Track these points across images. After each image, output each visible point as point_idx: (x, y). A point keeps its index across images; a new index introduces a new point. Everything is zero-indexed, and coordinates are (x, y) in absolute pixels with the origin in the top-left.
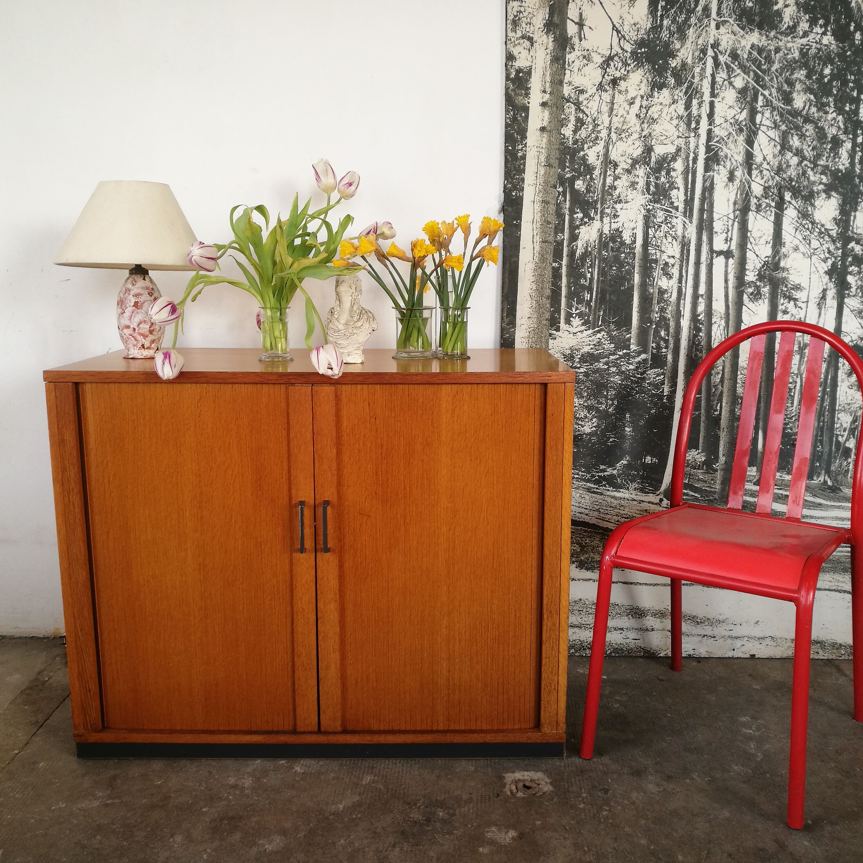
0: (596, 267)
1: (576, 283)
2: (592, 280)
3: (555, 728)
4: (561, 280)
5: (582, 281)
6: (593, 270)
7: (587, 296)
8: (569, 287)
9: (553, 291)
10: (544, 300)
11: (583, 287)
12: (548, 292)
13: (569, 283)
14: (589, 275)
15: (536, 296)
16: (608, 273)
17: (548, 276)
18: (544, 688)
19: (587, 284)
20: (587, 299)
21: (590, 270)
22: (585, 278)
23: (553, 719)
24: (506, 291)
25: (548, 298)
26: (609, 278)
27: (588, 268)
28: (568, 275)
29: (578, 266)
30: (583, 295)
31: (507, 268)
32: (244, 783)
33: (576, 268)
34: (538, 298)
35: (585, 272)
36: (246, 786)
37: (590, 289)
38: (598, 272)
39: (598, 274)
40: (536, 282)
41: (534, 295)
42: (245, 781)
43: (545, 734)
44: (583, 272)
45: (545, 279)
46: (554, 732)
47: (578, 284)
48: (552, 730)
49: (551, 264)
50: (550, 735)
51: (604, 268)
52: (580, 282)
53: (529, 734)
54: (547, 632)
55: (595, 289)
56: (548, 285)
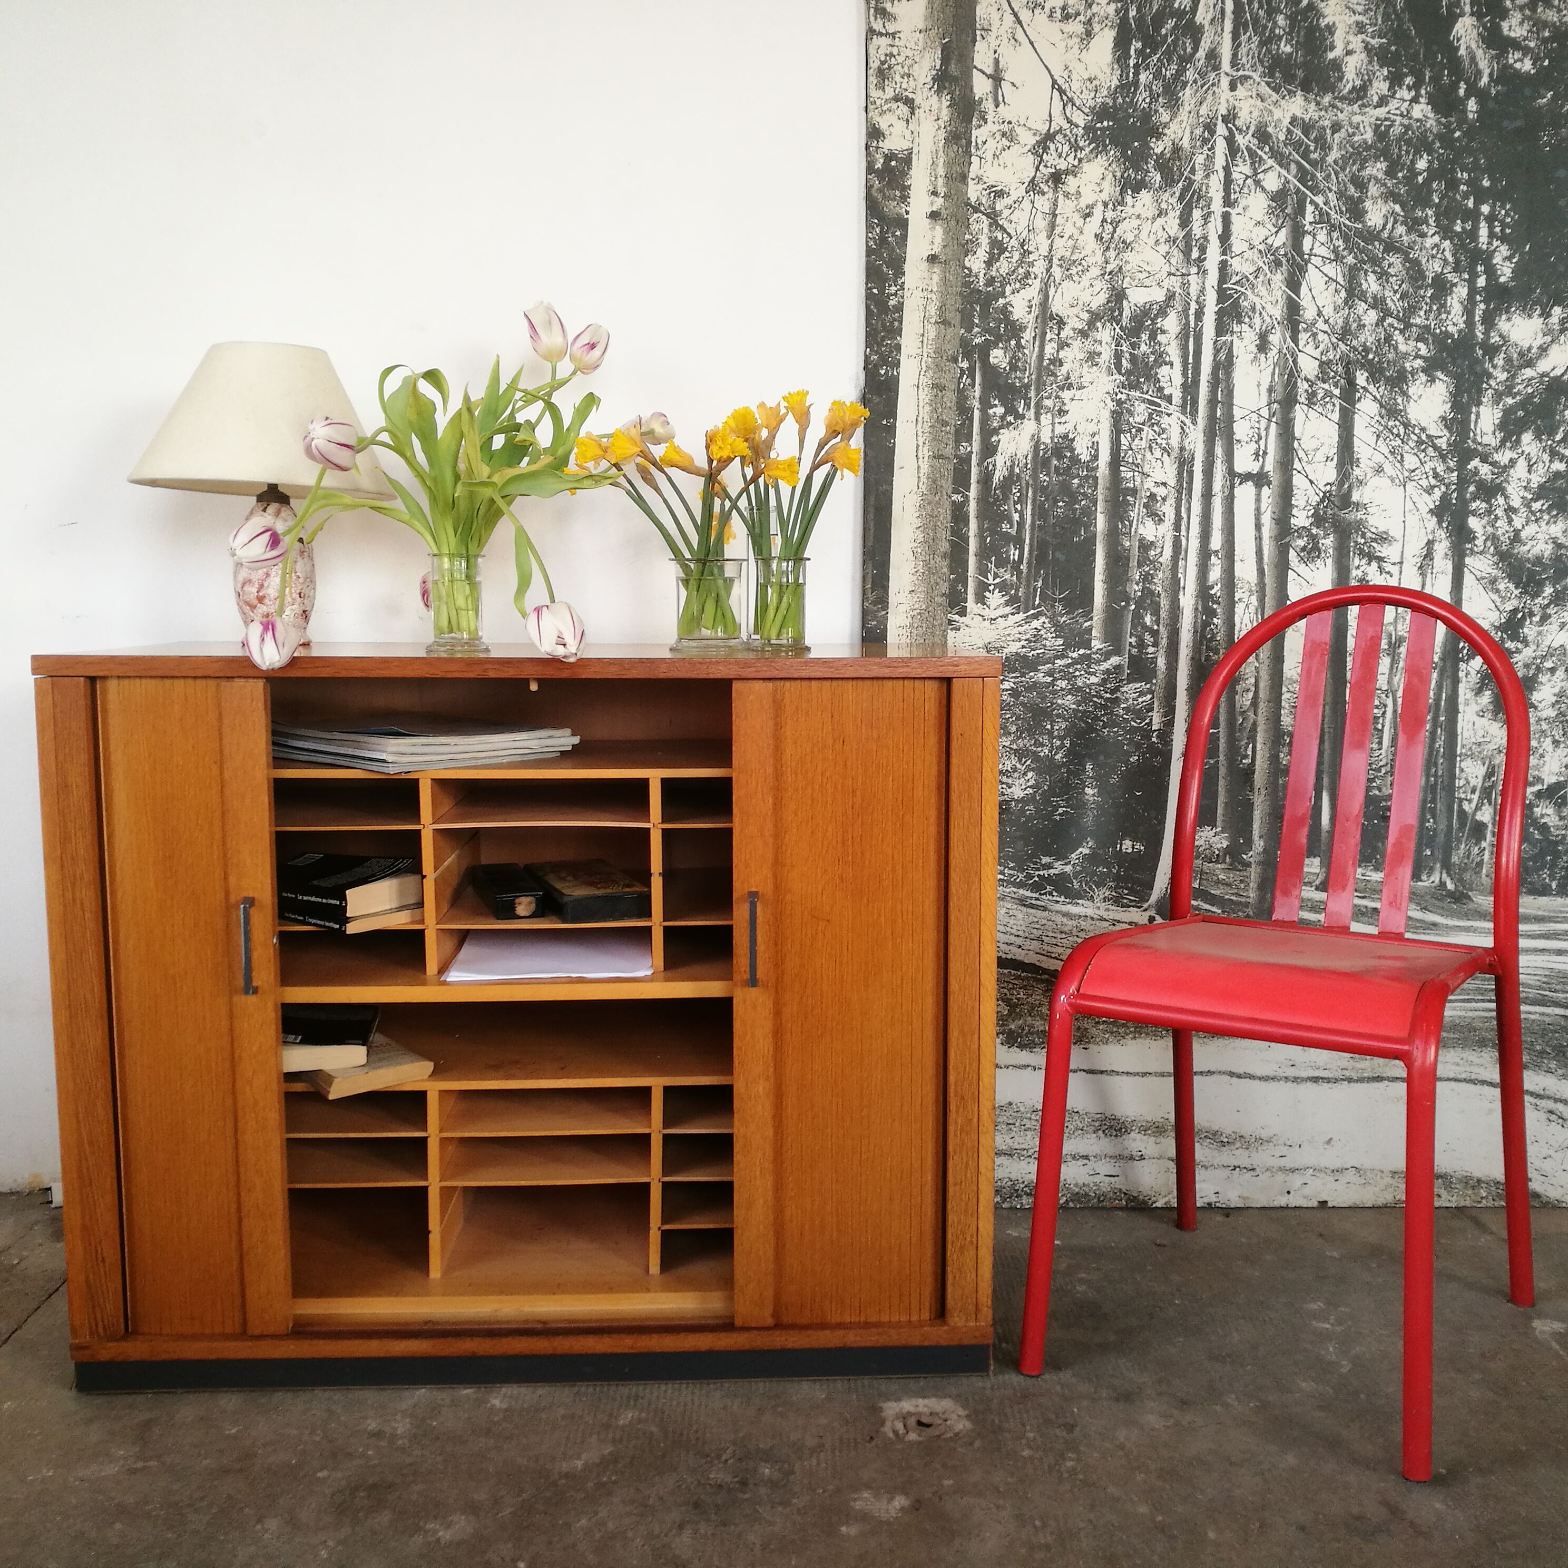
0: (1029, 501)
1: (994, 531)
2: (1021, 524)
3: (973, 1316)
4: (967, 524)
5: (1005, 527)
6: (1024, 506)
7: (1014, 554)
8: (981, 537)
9: (953, 544)
10: (938, 559)
11: (1007, 538)
12: (944, 546)
13: (981, 530)
14: (1016, 517)
15: (923, 553)
16: (1051, 513)
17: (945, 518)
18: (953, 1242)
19: (1013, 532)
20: (1014, 559)
21: (1018, 507)
22: (1010, 522)
23: (970, 1300)
24: (870, 544)
25: (944, 556)
26: (1053, 521)
27: (1015, 503)
28: (980, 517)
29: (998, 500)
30: (1007, 552)
31: (872, 503)
32: (395, 1429)
33: (994, 503)
34: (927, 557)
35: (1009, 510)
36: (399, 1433)
37: (1018, 541)
38: (1033, 510)
39: (1033, 515)
40: (923, 528)
41: (919, 551)
42: (397, 1425)
43: (955, 1328)
44: (1005, 510)
45: (939, 523)
46: (972, 1324)
47: (997, 533)
48: (967, 1320)
49: (950, 497)
50: (964, 1329)
51: (1043, 503)
52: (1001, 528)
53: (925, 1329)
54: (956, 1135)
55: (1027, 541)
56: (944, 534)
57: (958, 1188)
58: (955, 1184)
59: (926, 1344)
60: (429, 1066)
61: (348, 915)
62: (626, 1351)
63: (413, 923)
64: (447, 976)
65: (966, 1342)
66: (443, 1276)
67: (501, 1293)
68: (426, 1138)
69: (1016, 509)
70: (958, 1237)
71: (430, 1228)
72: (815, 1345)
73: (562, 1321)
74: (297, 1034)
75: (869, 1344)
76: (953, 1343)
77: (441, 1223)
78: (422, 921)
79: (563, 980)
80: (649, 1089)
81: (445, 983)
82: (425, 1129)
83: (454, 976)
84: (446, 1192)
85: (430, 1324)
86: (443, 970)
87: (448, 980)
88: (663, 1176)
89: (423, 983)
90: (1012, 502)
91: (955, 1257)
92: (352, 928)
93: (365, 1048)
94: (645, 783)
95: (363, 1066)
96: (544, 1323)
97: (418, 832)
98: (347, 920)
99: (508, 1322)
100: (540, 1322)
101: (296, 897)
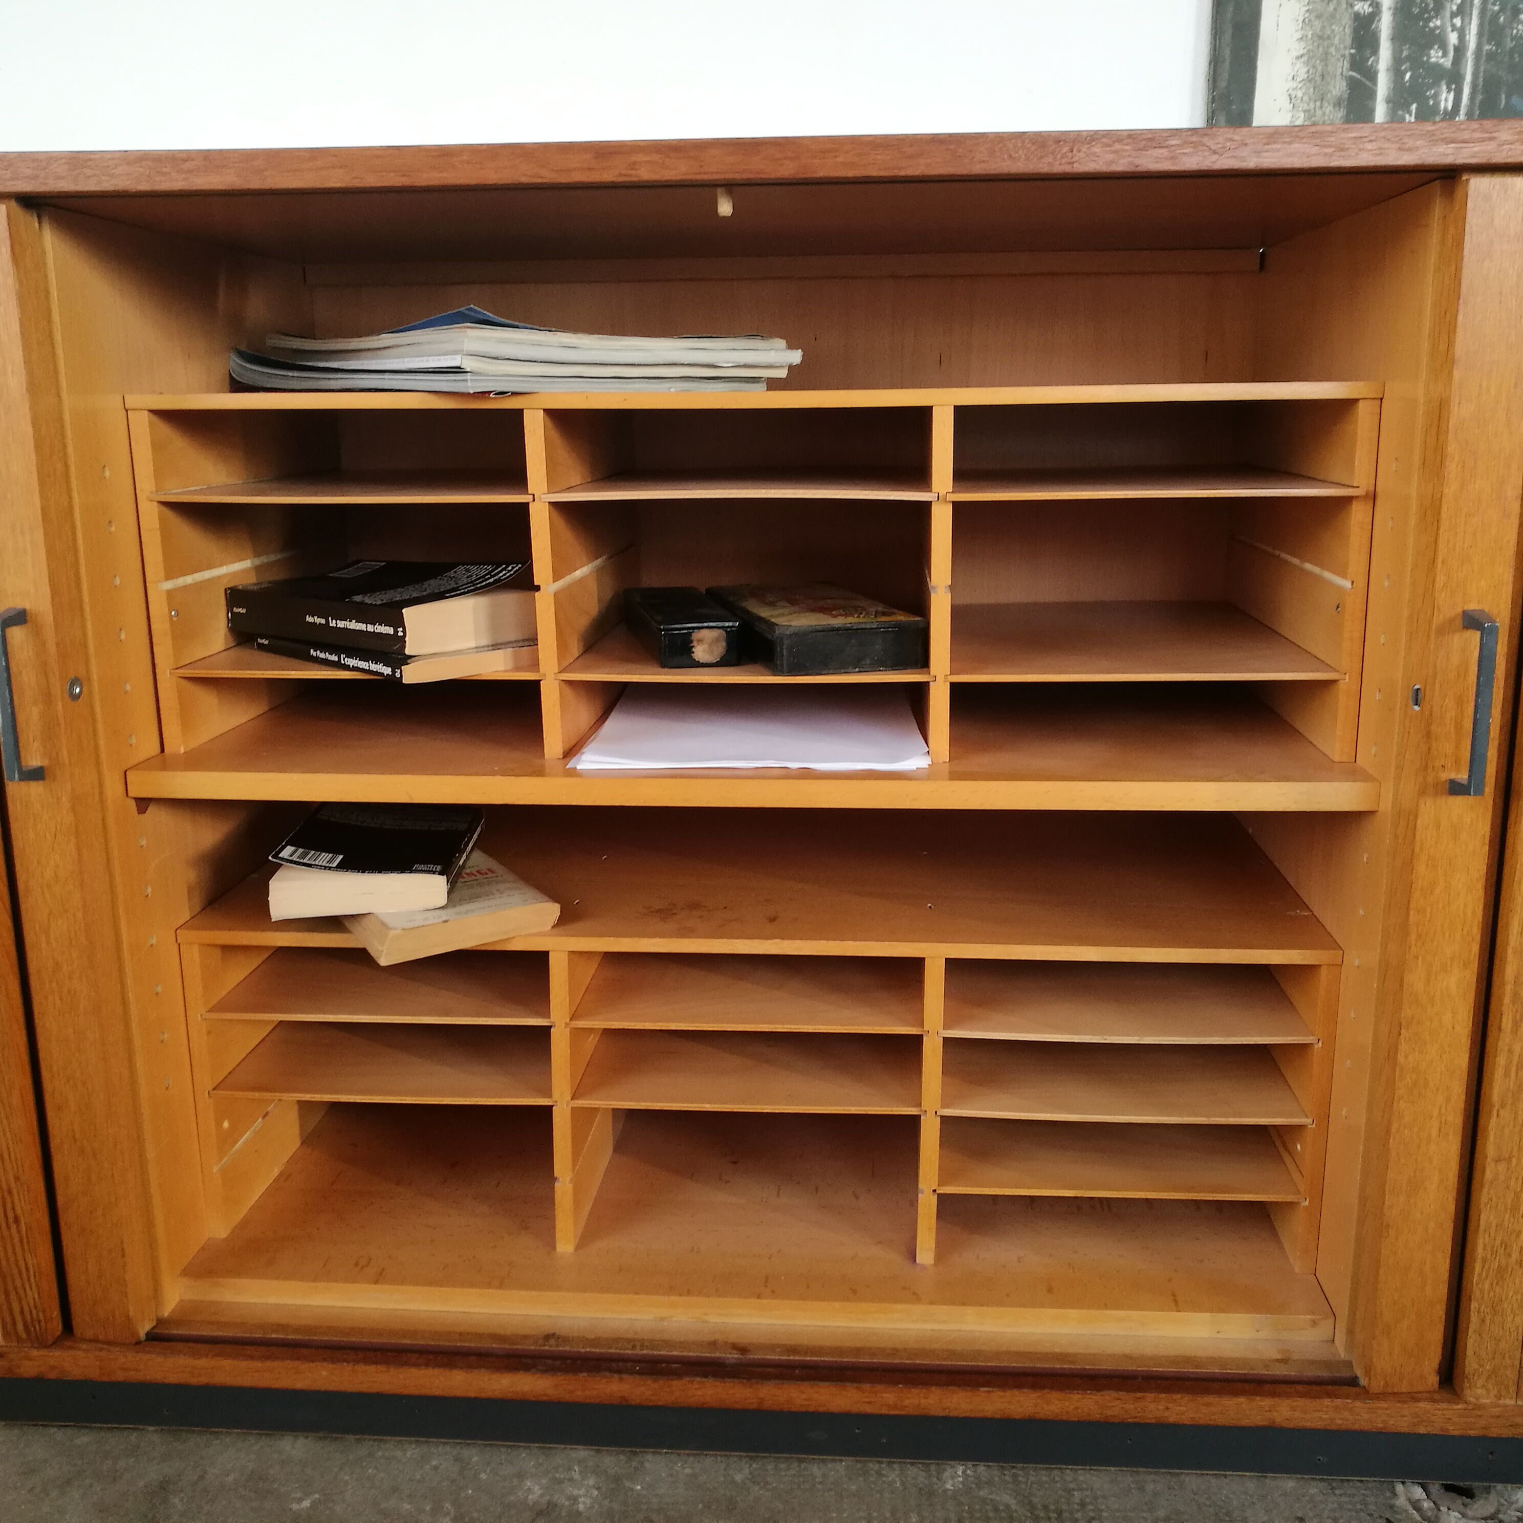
0: (1475, 13)
1: (1417, 62)
2: (1460, 50)
3: (1513, 1389)
4: (1375, 50)
5: (1435, 55)
6: (1467, 20)
7: (1446, 99)
8: (1396, 71)
9: (1353, 85)
10: (1328, 109)
11: (1437, 74)
12: (1339, 88)
13: (1397, 61)
14: (1453, 38)
15: (1306, 98)
16: (1508, 31)
17: (1342, 41)
18: (1484, 1261)
19: (1447, 62)
20: (1446, 108)
21: (1458, 21)
22: (1443, 47)
23: (1508, 1361)
24: (1223, 84)
25: (1338, 103)
26: (1509, 44)
27: (1453, 15)
28: (1398, 38)
29: (1426, 10)
30: (1436, 96)
31: (1229, 15)
32: (575, 1499)
33: (1420, 17)
34: (1312, 105)
35: (1442, 28)
36: (581, 1507)
37: (1454, 78)
38: (1481, 26)
39: (1480, 35)
40: (1308, 57)
41: (1300, 94)
42: (576, 1492)
43: (1478, 1407)
44: (1436, 27)
45: (1332, 50)
46: (1509, 1402)
47: (1422, 65)
48: (1499, 1396)
49: (1352, 6)
50: (1496, 1411)
51: (1496, 16)
52: (1429, 57)
53: (1422, 1405)
54: (1507, 1075)
55: (1468, 78)
56: (1341, 67)
57: (1502, 1167)
58: (1498, 1161)
59: (1422, 1430)
60: (553, 910)
61: (408, 651)
62: (884, 1411)
63: (517, 669)
64: (578, 762)
65: (1494, 1432)
66: (578, 1248)
67: (671, 1290)
68: (549, 1028)
69: (1453, 26)
70: (1495, 1253)
71: (556, 1174)
72: (1221, 1420)
73: (772, 1347)
74: (336, 852)
75: (1319, 1425)
76: (1472, 1433)
77: (574, 1166)
78: (534, 665)
79: (775, 772)
80: (918, 963)
81: (574, 773)
82: (547, 1014)
83: (588, 761)
84: (582, 1117)
85: (552, 1342)
86: (571, 751)
87: (579, 767)
88: (943, 1107)
89: (539, 772)
90: (1448, 14)
91: (1487, 1287)
92: (411, 675)
93: (443, 879)
94: (923, 415)
95: (442, 908)
96: (743, 1350)
97: (525, 507)
98: (406, 659)
99: (683, 1345)
100: (735, 1347)
101: (327, 622)
